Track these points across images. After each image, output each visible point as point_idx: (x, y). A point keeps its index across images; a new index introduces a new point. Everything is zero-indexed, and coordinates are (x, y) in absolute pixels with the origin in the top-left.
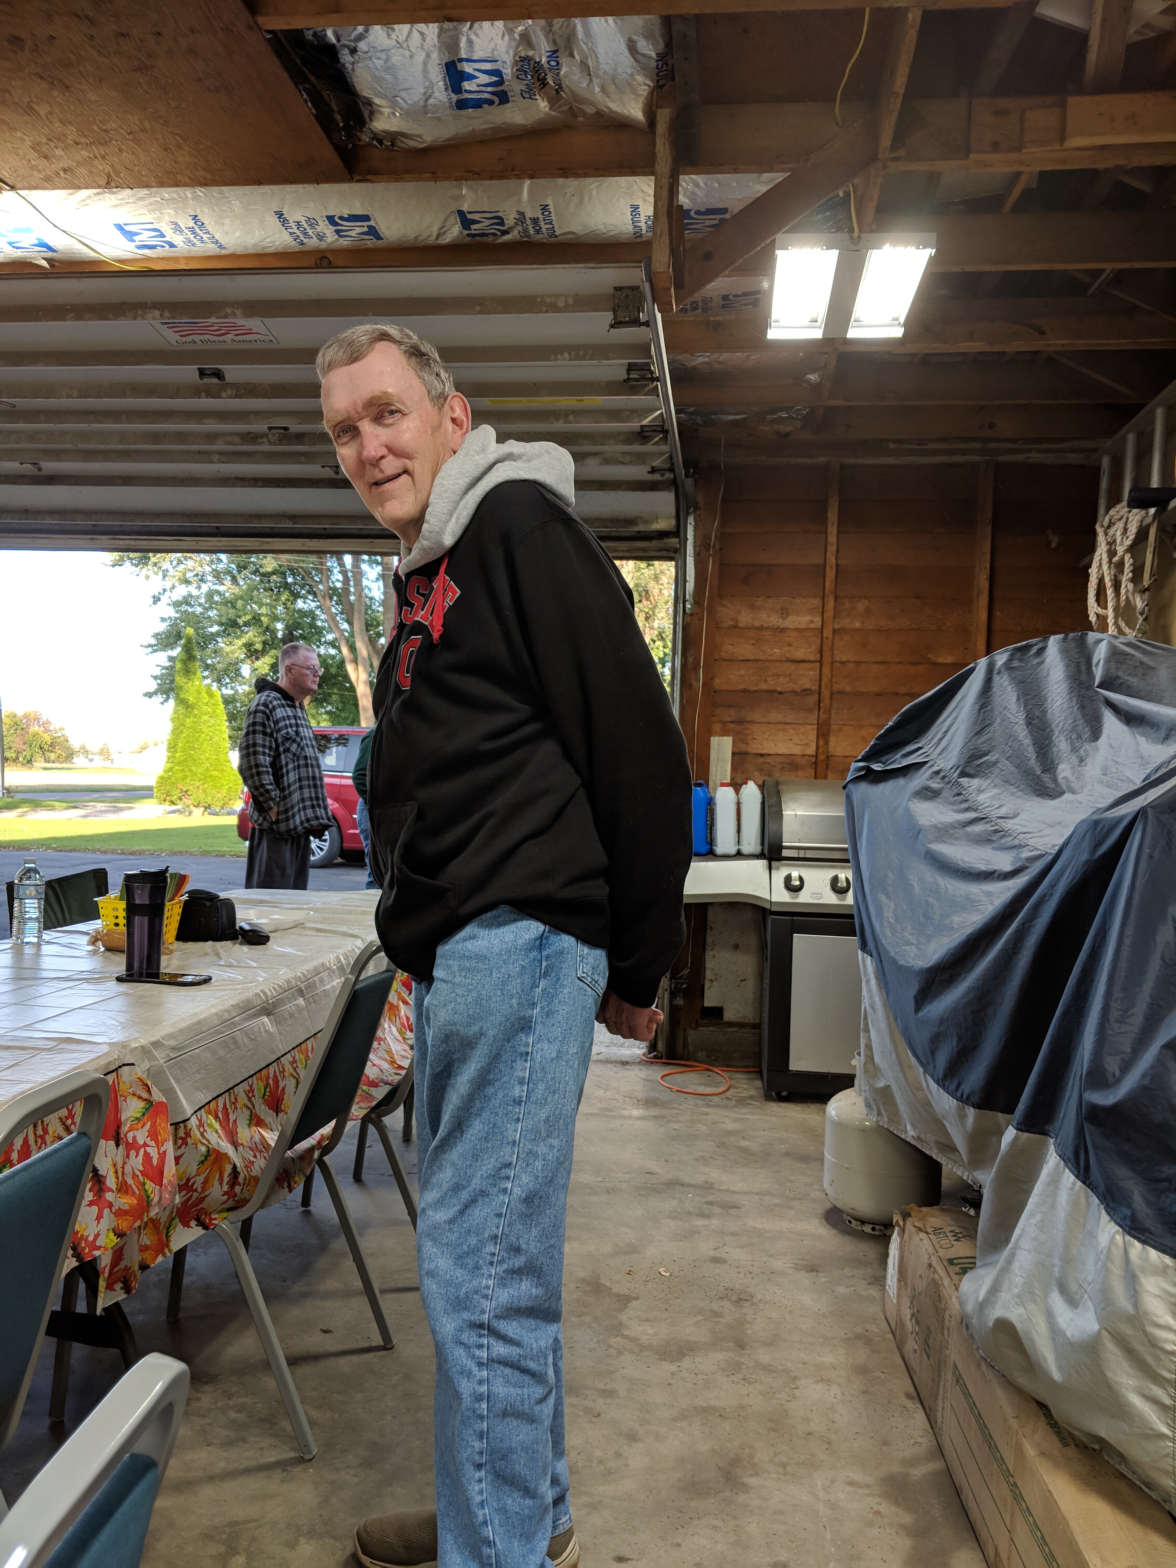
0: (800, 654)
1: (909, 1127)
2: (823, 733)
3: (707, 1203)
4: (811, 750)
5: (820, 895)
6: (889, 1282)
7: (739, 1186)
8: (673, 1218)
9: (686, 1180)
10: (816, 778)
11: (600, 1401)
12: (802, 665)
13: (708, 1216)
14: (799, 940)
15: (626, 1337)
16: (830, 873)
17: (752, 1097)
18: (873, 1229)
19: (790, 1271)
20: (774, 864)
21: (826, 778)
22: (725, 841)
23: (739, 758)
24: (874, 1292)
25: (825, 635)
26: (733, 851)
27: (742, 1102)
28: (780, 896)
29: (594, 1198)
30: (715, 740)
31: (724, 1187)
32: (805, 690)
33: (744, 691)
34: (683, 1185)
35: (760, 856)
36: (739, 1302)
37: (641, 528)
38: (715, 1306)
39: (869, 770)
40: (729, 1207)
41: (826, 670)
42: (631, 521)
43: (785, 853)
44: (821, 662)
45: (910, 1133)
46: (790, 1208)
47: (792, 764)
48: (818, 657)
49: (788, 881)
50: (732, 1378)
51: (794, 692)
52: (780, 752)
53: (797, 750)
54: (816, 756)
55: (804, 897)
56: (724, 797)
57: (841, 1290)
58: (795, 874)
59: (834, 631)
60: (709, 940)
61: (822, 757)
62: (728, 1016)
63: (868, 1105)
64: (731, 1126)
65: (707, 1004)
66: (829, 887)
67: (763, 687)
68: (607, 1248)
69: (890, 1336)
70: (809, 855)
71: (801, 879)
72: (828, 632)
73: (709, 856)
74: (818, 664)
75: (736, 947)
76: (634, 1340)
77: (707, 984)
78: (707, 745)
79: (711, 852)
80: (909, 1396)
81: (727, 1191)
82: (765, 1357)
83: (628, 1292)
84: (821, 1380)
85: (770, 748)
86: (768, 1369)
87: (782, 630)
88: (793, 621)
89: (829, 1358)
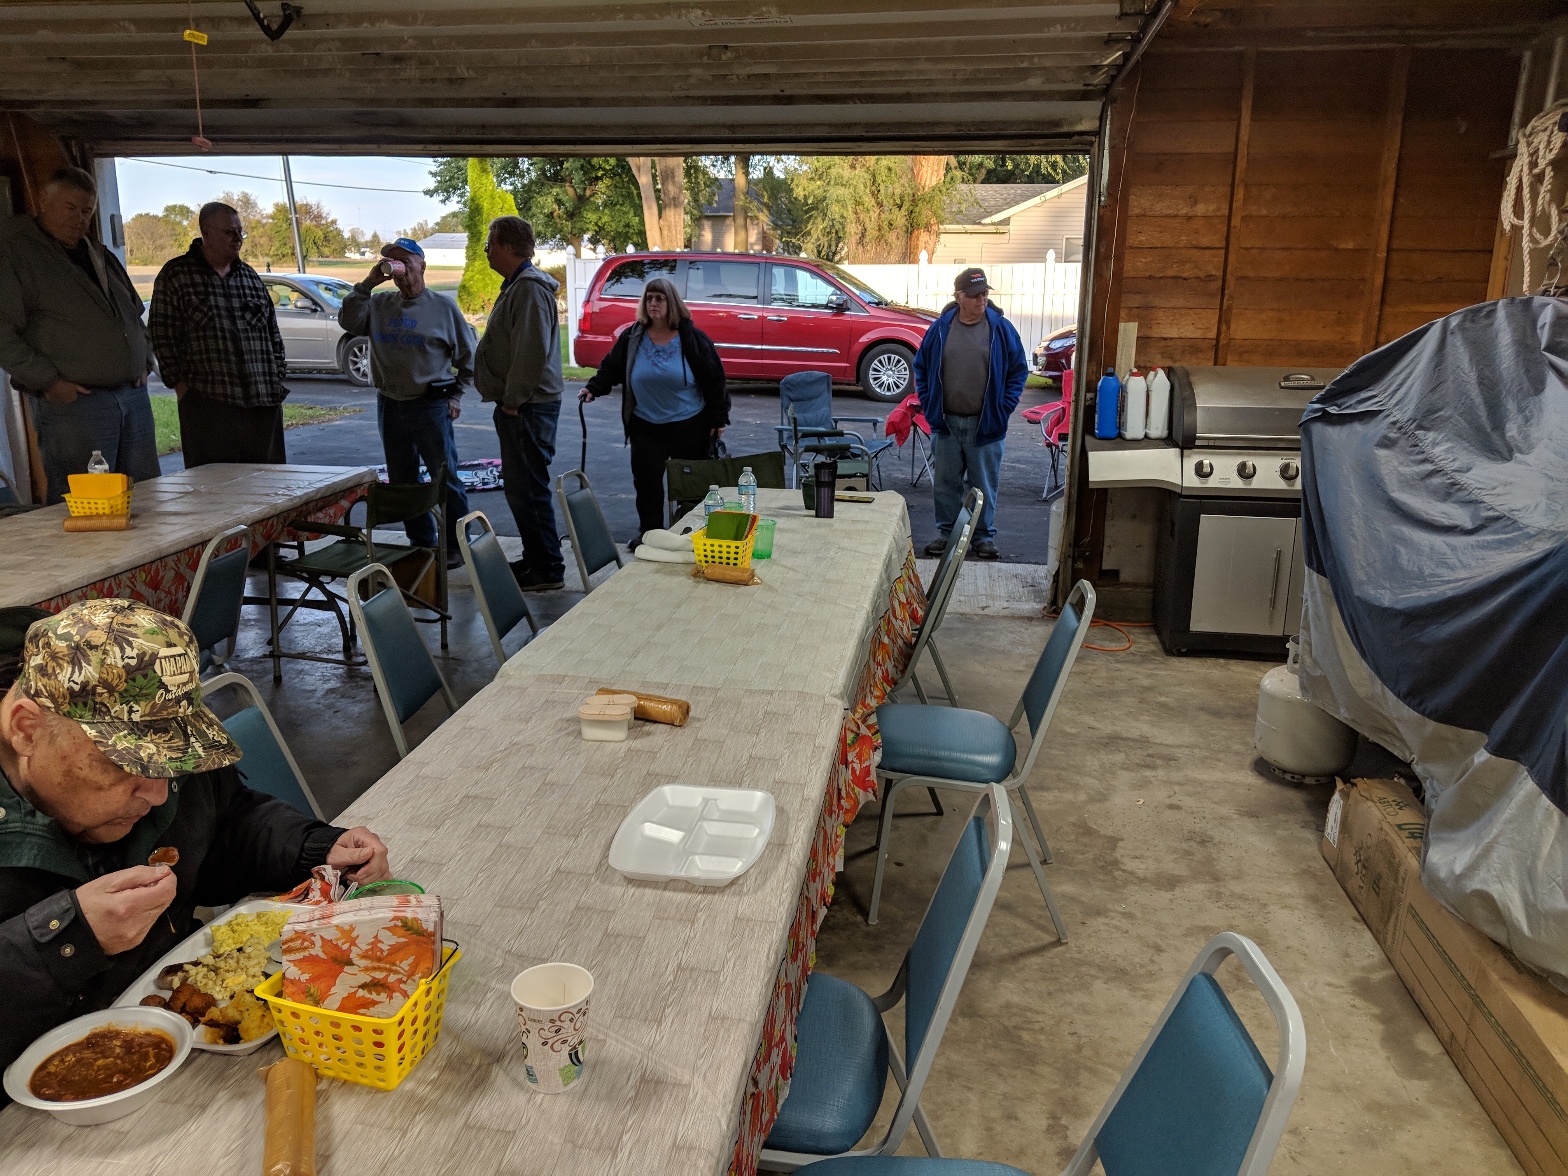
0: (1205, 241)
1: (1342, 711)
2: (1224, 319)
3: (1148, 756)
4: (1212, 334)
5: (1228, 480)
6: (1328, 829)
7: (1170, 740)
8: (1126, 769)
9: (1125, 734)
10: (1216, 363)
11: (1124, 921)
12: (1208, 252)
13: (1152, 767)
14: (1208, 522)
15: (1124, 871)
16: (1239, 460)
17: (1153, 652)
18: (1293, 778)
19: (1236, 816)
20: (1186, 452)
21: (1225, 364)
22: (1134, 429)
23: (1143, 342)
24: (1309, 835)
25: (1233, 223)
26: (1141, 435)
27: (1146, 658)
28: (1192, 481)
29: (1054, 752)
30: (1122, 326)
31: (1158, 741)
32: (1209, 276)
33: (1150, 277)
34: (1122, 739)
35: (1169, 441)
36: (1203, 842)
37: (1065, 129)
38: (1185, 846)
39: (1326, 414)
40: (1169, 759)
41: (1232, 258)
42: (1057, 123)
43: (1198, 442)
44: (1227, 249)
45: (1343, 715)
46: (1218, 760)
47: (1192, 348)
48: (1224, 244)
49: (1199, 467)
50: (1217, 904)
51: (1198, 278)
52: (1182, 336)
53: (1198, 334)
54: (1218, 339)
55: (1213, 482)
56: (1136, 386)
57: (1280, 832)
58: (1206, 462)
59: (1244, 219)
60: (1109, 511)
61: (1223, 341)
62: (1124, 577)
63: (1303, 686)
64: (1146, 682)
65: (1105, 567)
66: (1236, 473)
67: (1169, 273)
68: (1082, 797)
69: (1329, 871)
70: (1218, 443)
71: (1211, 466)
72: (1236, 221)
73: (1118, 440)
74: (1223, 251)
75: (1134, 517)
76: (1131, 873)
77: (1105, 550)
78: (1116, 332)
79: (1120, 436)
80: (1355, 919)
81: (1161, 744)
82: (1237, 887)
83: (1113, 834)
84: (1286, 907)
85: (1173, 333)
86: (1241, 897)
87: (1189, 218)
88: (1201, 209)
89: (1287, 889)
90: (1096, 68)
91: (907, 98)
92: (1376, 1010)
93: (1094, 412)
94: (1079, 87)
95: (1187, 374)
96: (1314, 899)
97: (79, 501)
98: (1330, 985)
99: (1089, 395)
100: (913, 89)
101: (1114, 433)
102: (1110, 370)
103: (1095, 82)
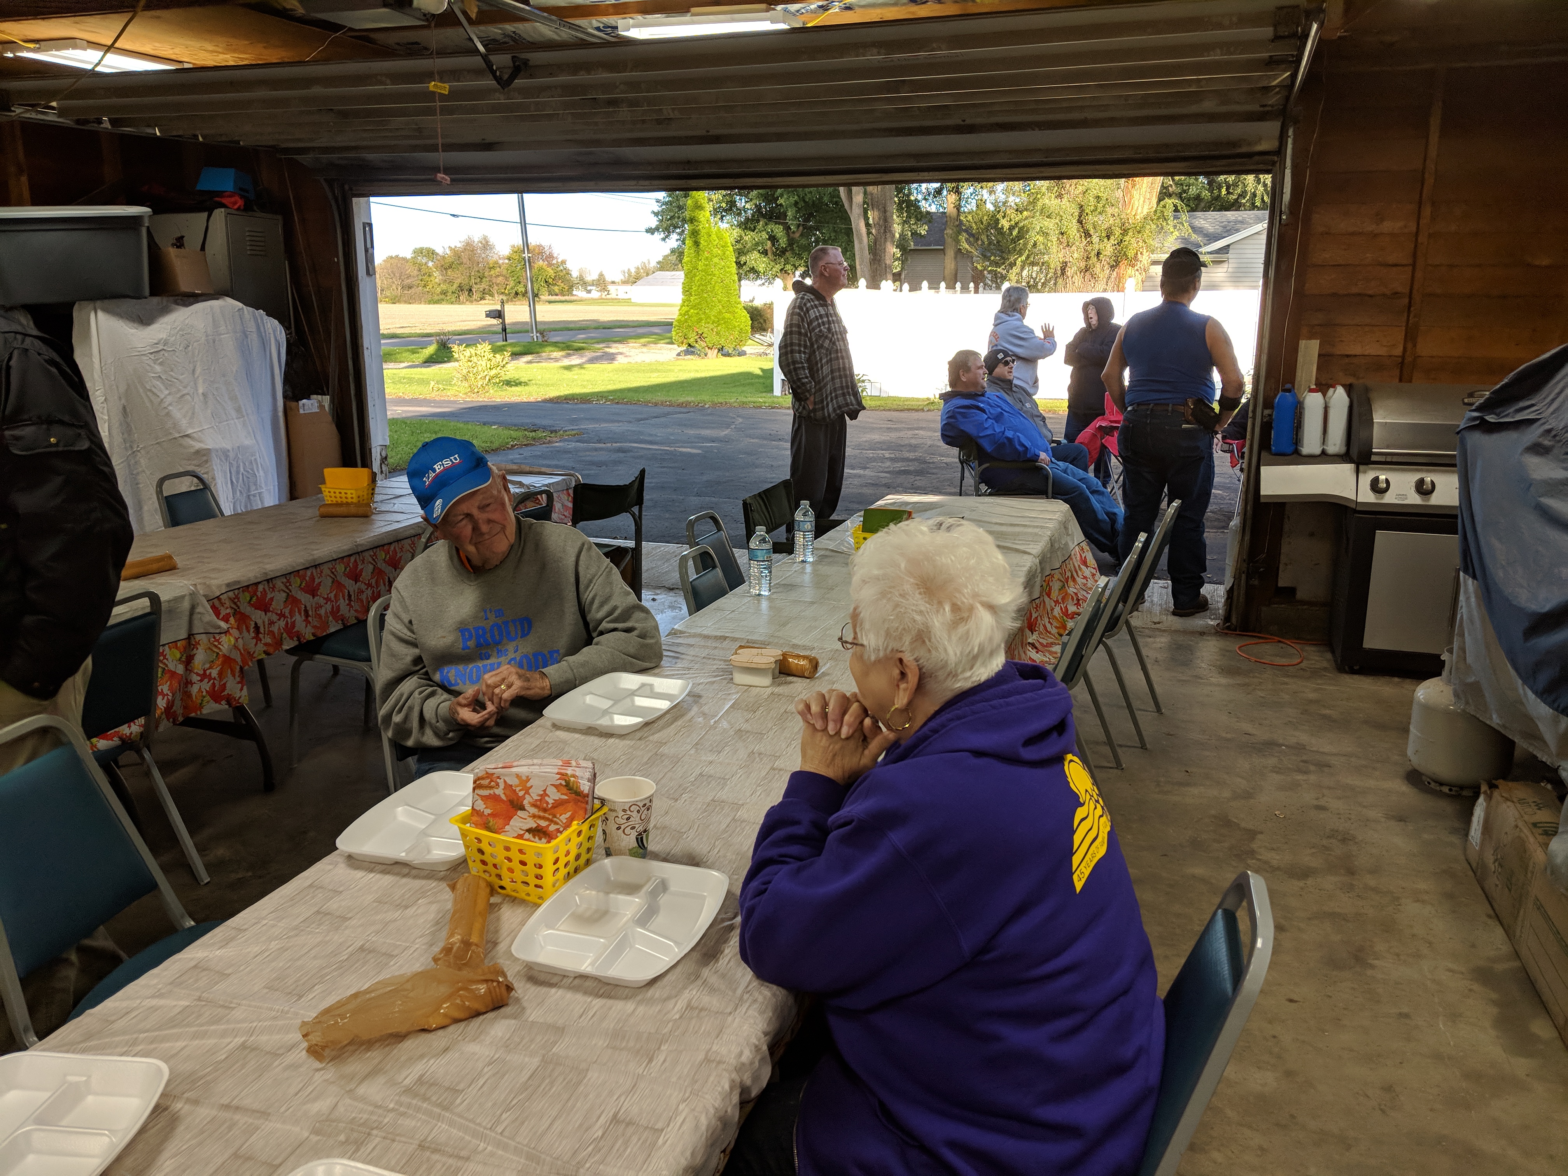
0: (1391, 259)
1: (1494, 716)
2: (1411, 336)
3: (1303, 761)
4: (1398, 351)
5: (1405, 496)
6: (1472, 832)
7: (1327, 749)
8: (1277, 773)
9: (1280, 741)
10: (1401, 380)
12: (1394, 269)
13: (1306, 773)
14: (1381, 536)
16: (1417, 476)
17: (1325, 669)
18: (1450, 790)
19: (1383, 820)
20: (1361, 467)
21: (1410, 381)
22: (1311, 443)
23: (1324, 359)
24: (1457, 839)
25: (1420, 240)
26: (1317, 451)
27: (1315, 673)
28: (1367, 496)
29: (1207, 753)
30: (1303, 343)
31: (1314, 749)
32: (1396, 293)
33: (1334, 295)
34: (1278, 745)
35: (1344, 458)
36: (1344, 840)
37: (1244, 149)
38: (1325, 842)
39: (1482, 419)
40: (1323, 766)
41: (1419, 274)
42: (1234, 144)
43: (1374, 458)
44: (1414, 265)
45: (1495, 721)
46: (1374, 769)
47: (1377, 365)
48: (1410, 261)
49: (1375, 482)
50: (1347, 895)
51: (1384, 295)
52: (1366, 353)
53: (1382, 352)
54: (1403, 357)
55: (1389, 498)
56: (1313, 402)
57: (1427, 836)
58: (1382, 477)
59: (1430, 236)
60: (1286, 527)
61: (1409, 359)
62: (1299, 595)
63: (1456, 695)
64: (1312, 696)
65: (1281, 583)
66: (1413, 489)
67: (1354, 291)
68: (1227, 794)
69: (1470, 872)
70: (1395, 459)
71: (1387, 481)
72: (1422, 239)
73: (1294, 456)
74: (1411, 268)
75: (1312, 535)
76: (1266, 862)
77: (1281, 567)
78: (1296, 350)
79: (1297, 452)
80: (1489, 916)
81: (1317, 752)
82: (1372, 882)
83: (1253, 828)
84: (1418, 901)
85: (1356, 350)
86: (1375, 890)
87: (1376, 236)
88: (1388, 226)
89: (1422, 885)
90: (1266, 89)
91: (1084, 124)
92: (1494, 996)
93: (1271, 428)
94: (1255, 107)
95: (1367, 390)
96: (1450, 896)
97: (332, 491)
98: (1450, 970)
99: (1267, 412)
100: (1090, 115)
101: (1292, 448)
102: (1288, 386)
103: (1270, 103)
